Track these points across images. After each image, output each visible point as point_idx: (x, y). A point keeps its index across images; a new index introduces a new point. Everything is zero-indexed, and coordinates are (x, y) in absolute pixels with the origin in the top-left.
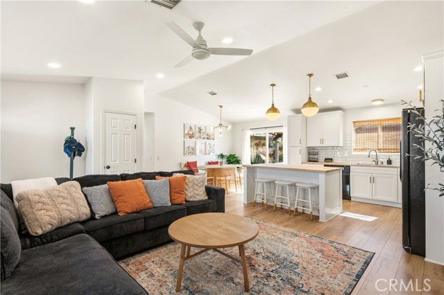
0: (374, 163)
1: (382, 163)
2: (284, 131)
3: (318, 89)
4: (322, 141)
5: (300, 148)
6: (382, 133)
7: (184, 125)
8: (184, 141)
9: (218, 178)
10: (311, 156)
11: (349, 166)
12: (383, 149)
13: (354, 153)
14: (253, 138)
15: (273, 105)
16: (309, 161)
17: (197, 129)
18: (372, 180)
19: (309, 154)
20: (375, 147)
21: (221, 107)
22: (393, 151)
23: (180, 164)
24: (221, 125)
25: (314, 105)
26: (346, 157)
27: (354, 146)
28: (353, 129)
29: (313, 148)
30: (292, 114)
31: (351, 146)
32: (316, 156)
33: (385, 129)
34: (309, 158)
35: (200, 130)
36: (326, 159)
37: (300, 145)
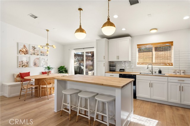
0: (150, 72)
1: (155, 72)
2: (94, 50)
3: (116, 17)
4: (118, 57)
5: (104, 62)
6: (155, 52)
7: (18, 44)
8: (18, 57)
9: (41, 86)
10: (111, 68)
11: (136, 75)
12: (156, 63)
13: (137, 66)
14: (76, 55)
15: (80, 26)
16: (110, 71)
17: (31, 47)
18: (151, 85)
19: (110, 66)
20: (150, 62)
21: (48, 31)
22: (162, 64)
23: (14, 75)
24: (47, 44)
25: (111, 24)
26: (132, 68)
27: (137, 61)
28: (137, 49)
29: (113, 62)
30: (99, 38)
31: (136, 61)
32: (114, 68)
33: (157, 49)
34: (110, 69)
35: (34, 48)
36: (120, 70)
37: (104, 60)
